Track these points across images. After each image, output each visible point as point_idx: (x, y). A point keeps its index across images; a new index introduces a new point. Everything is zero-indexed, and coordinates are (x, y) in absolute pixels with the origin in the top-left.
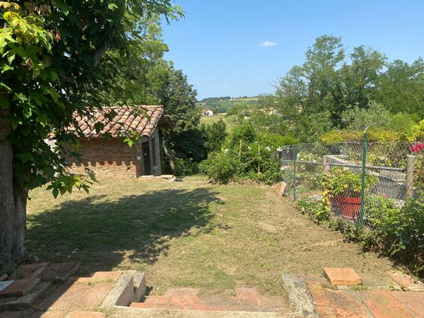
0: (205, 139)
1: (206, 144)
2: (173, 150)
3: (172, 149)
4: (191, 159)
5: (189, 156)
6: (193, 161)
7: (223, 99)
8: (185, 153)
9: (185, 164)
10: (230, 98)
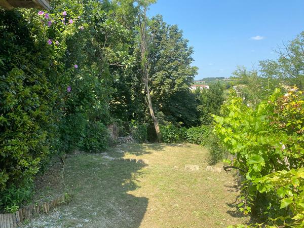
0: (199, 102)
1: (199, 108)
2: (161, 112)
3: (160, 110)
4: (181, 123)
5: (179, 120)
6: (182, 125)
7: (219, 78)
8: (174, 116)
9: (171, 129)
10: (224, 78)
